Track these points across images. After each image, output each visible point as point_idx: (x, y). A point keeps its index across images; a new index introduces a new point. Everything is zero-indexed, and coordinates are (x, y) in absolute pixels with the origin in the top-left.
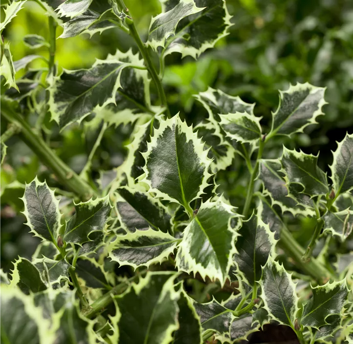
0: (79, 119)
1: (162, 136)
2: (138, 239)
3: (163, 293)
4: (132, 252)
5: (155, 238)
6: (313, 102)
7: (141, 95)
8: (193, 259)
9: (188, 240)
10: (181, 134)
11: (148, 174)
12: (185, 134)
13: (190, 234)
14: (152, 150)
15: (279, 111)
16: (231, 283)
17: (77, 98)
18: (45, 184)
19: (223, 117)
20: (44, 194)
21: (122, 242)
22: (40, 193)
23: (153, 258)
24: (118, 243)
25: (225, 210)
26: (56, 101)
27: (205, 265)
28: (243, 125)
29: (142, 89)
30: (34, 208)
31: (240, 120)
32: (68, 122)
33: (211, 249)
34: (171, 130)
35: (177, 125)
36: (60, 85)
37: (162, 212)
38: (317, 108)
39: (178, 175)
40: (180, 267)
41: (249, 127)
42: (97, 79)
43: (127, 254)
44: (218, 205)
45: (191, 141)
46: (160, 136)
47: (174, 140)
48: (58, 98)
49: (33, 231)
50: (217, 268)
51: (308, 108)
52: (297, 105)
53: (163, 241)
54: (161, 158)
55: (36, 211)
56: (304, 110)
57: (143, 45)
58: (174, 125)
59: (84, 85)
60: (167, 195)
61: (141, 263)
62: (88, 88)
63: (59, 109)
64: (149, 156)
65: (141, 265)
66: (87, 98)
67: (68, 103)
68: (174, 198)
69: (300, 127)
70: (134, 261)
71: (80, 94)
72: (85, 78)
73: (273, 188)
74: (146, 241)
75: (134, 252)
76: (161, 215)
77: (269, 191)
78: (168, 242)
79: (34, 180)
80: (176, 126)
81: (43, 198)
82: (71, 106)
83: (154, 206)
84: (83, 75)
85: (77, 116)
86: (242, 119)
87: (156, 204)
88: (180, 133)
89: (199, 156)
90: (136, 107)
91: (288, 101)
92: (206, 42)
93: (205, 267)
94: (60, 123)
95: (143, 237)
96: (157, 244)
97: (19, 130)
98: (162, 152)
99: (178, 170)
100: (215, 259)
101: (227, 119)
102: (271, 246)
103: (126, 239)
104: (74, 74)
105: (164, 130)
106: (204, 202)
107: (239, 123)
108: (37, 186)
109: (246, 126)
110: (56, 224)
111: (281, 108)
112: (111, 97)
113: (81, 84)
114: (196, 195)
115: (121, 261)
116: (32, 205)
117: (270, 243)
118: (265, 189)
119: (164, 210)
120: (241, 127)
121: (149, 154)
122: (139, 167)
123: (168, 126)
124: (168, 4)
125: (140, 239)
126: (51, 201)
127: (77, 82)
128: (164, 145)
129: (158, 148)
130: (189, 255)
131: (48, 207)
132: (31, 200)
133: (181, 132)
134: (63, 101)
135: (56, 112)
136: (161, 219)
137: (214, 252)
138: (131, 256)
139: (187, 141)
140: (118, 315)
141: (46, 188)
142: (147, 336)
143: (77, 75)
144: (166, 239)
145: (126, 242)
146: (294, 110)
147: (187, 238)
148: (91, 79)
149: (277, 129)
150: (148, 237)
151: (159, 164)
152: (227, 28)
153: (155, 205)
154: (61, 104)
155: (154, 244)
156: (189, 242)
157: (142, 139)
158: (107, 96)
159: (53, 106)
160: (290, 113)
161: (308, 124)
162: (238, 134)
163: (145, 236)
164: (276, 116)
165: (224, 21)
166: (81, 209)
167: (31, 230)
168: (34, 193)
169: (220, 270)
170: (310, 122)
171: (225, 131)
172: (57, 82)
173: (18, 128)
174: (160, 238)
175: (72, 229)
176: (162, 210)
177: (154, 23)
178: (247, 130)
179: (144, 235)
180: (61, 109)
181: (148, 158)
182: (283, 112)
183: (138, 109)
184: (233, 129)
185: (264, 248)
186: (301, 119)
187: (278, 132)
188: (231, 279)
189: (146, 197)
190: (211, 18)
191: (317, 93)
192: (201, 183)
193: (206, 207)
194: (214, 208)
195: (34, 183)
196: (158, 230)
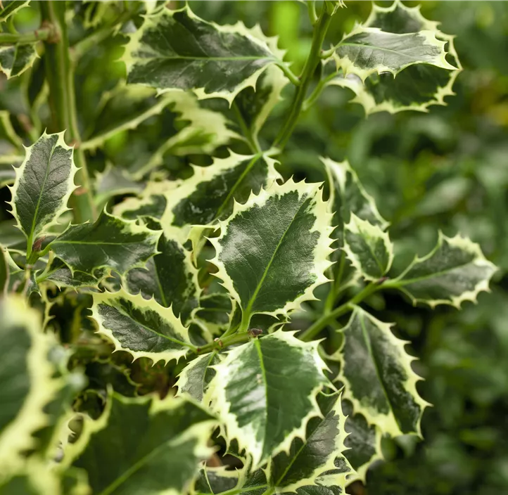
0: (162, 88)
1: (279, 198)
2: (146, 312)
3: (186, 436)
4: (126, 324)
5: (167, 324)
6: (471, 277)
7: (254, 108)
8: (227, 401)
9: (231, 368)
10: (309, 215)
11: (224, 236)
12: (315, 218)
13: (239, 361)
14: (252, 206)
15: (425, 261)
16: (226, 454)
17: (177, 57)
18: (71, 150)
19: (355, 220)
20: (61, 163)
21: (122, 301)
22: (55, 158)
23: (148, 350)
24: (116, 299)
25: (315, 365)
26: (144, 40)
27: (242, 421)
28: (373, 249)
29: (261, 101)
30: (35, 173)
31: (373, 238)
32: (143, 81)
33: (263, 404)
34: (297, 199)
35: (311, 199)
36: (166, 23)
37: (190, 291)
38: (472, 289)
39: (266, 266)
40: (183, 391)
41: (378, 257)
42: (224, 52)
43: (118, 322)
44: (307, 351)
45: (317, 234)
46: (277, 196)
47: (292, 215)
48: (150, 38)
49: (12, 203)
50: (258, 439)
51: (462, 281)
52: (449, 267)
53: (175, 336)
54: (258, 226)
55: (35, 180)
56: (455, 279)
57: (320, 52)
58: (306, 194)
59: (201, 47)
60: (232, 281)
61: (129, 347)
62: (201, 55)
63: (140, 54)
64: (242, 212)
65: (127, 350)
66: (192, 67)
67: (159, 55)
68: (238, 292)
69: (435, 298)
70: (121, 338)
71: (185, 55)
72: (207, 38)
73: (353, 357)
74: (153, 321)
75: (128, 327)
76: (186, 294)
77: (345, 358)
78: (178, 341)
79: (58, 134)
80: (308, 197)
81: (55, 168)
82: (160, 61)
83: (184, 275)
84: (208, 33)
85: (162, 81)
86: (376, 239)
87: (191, 275)
88: (307, 211)
89: (315, 262)
90: (235, 120)
91: (443, 254)
92: (391, 101)
93: (240, 426)
94: (130, 73)
95: (154, 312)
96: (166, 335)
97: (54, 40)
98: (265, 220)
99: (270, 258)
100: (262, 425)
101: (358, 227)
102: (334, 450)
103: (131, 301)
104: (198, 22)
105: (287, 191)
106: (283, 330)
107: (369, 242)
108: (57, 145)
109: (375, 252)
110: (51, 215)
111: (432, 258)
112: (231, 92)
113: (198, 43)
114: (273, 311)
115: (103, 326)
116: (35, 168)
117: (334, 444)
118: (342, 352)
119: (194, 291)
120: (367, 248)
121: (244, 210)
122: (193, 207)
123: (296, 191)
124: (382, 17)
125: (148, 312)
126: (65, 180)
127: (193, 36)
128: (273, 212)
129: (263, 209)
130: (224, 391)
131: (55, 186)
132: (38, 159)
133: (311, 212)
134: (153, 47)
135: (133, 55)
136: (182, 300)
137: (266, 414)
138: (122, 328)
139: (312, 231)
140: (102, 423)
141: (69, 156)
142: (122, 479)
143: (200, 28)
144: (179, 334)
145: (127, 305)
146: (443, 270)
147: (231, 364)
148: (215, 46)
149: (406, 282)
150: (159, 318)
151: (249, 233)
152: (432, 102)
153: (187, 275)
154: (148, 49)
155: (161, 333)
156: (232, 373)
157: (225, 172)
158: (225, 85)
159: (134, 44)
160: (436, 270)
161: (447, 302)
162: (360, 256)
163: (158, 314)
164: (418, 264)
165: (436, 92)
166: (110, 223)
167: (10, 201)
168: (47, 152)
169: (261, 444)
170: (451, 300)
171: (345, 241)
172: (165, 16)
173: (56, 35)
174: (173, 329)
175: (73, 240)
176: (192, 288)
177: (358, 34)
178: (373, 259)
179: (157, 311)
180: (143, 55)
181: (240, 214)
182: (428, 265)
183: (236, 125)
184: (358, 245)
185: (323, 446)
186: (443, 289)
187: (405, 287)
188: (230, 448)
189: (184, 257)
190: (422, 75)
191: (484, 268)
192: (292, 299)
193: (284, 340)
194: (298, 350)
195: (56, 138)
196: (178, 317)
